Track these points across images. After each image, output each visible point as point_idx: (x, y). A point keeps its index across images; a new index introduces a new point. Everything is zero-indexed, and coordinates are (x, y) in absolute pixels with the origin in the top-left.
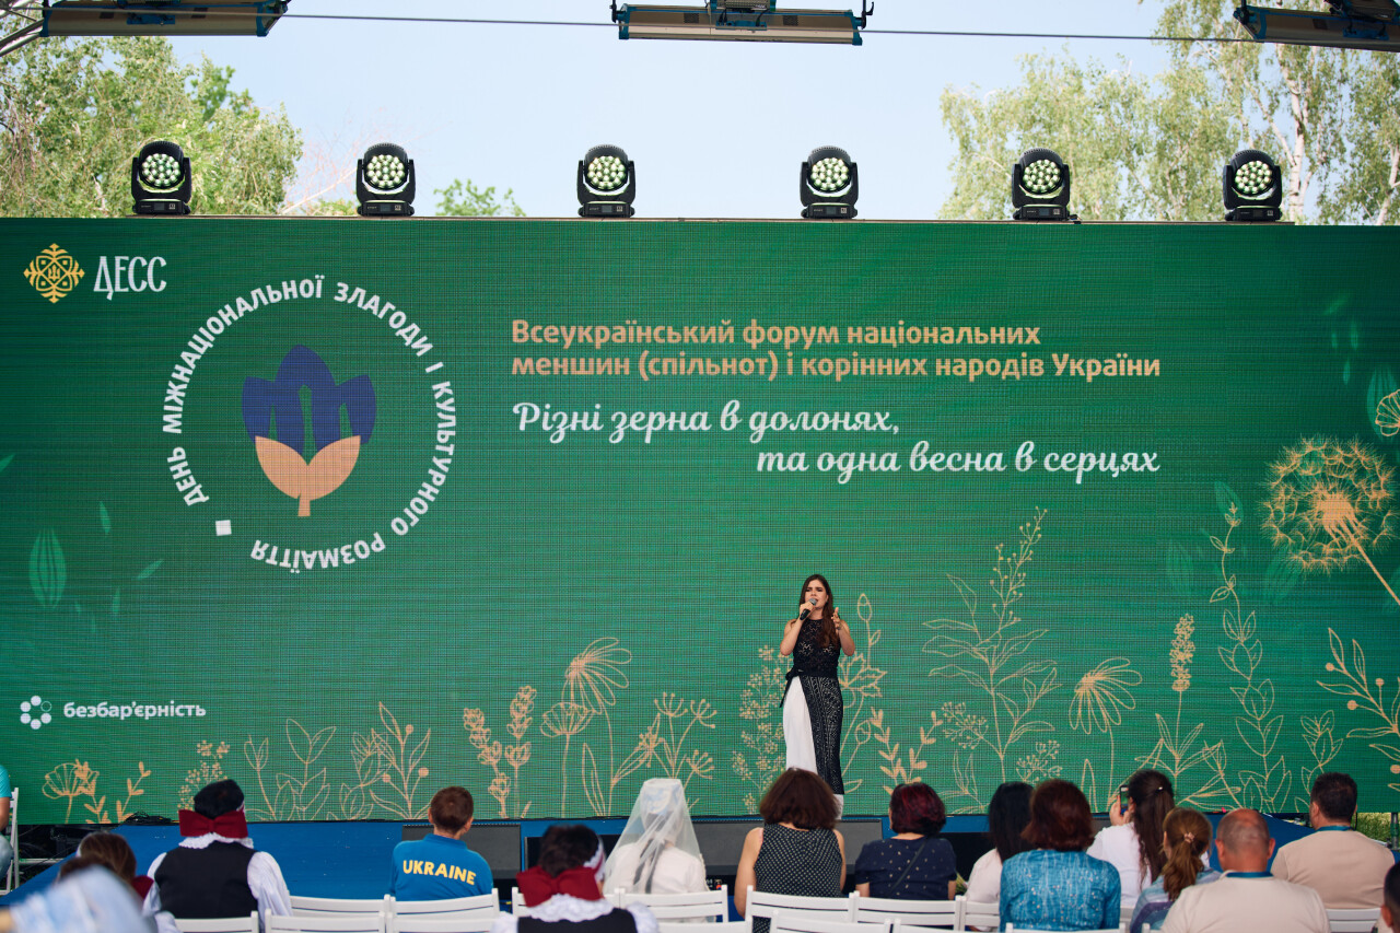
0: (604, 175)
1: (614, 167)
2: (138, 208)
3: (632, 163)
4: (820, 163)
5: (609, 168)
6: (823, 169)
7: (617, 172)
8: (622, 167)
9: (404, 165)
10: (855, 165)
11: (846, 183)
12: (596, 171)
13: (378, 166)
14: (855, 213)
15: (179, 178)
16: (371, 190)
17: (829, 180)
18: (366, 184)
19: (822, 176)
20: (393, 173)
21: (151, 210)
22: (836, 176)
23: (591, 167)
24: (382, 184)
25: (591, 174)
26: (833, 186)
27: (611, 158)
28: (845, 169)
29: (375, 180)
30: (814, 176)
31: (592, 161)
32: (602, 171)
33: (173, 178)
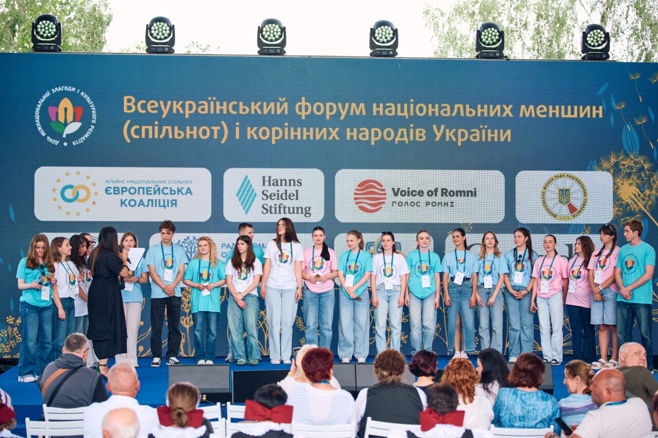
0: (270, 34)
1: (275, 30)
2: (35, 48)
3: (285, 28)
4: (379, 29)
5: (273, 30)
6: (381, 32)
7: (277, 32)
8: (279, 30)
9: (170, 27)
10: (397, 30)
11: (392, 39)
12: (266, 32)
13: (157, 28)
14: (397, 54)
15: (56, 33)
16: (153, 40)
17: (383, 37)
18: (150, 37)
19: (380, 35)
20: (164, 32)
21: (41, 49)
22: (387, 35)
23: (264, 29)
24: (158, 37)
25: (264, 33)
26: (385, 40)
27: (274, 25)
28: (392, 32)
29: (155, 35)
30: (376, 35)
31: (264, 26)
32: (270, 32)
33: (53, 33)
